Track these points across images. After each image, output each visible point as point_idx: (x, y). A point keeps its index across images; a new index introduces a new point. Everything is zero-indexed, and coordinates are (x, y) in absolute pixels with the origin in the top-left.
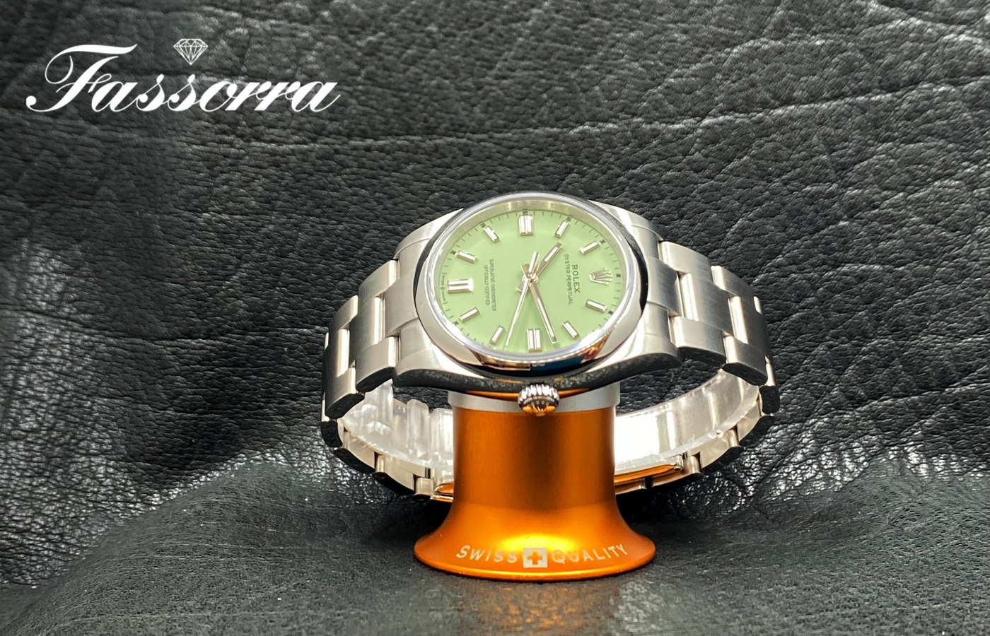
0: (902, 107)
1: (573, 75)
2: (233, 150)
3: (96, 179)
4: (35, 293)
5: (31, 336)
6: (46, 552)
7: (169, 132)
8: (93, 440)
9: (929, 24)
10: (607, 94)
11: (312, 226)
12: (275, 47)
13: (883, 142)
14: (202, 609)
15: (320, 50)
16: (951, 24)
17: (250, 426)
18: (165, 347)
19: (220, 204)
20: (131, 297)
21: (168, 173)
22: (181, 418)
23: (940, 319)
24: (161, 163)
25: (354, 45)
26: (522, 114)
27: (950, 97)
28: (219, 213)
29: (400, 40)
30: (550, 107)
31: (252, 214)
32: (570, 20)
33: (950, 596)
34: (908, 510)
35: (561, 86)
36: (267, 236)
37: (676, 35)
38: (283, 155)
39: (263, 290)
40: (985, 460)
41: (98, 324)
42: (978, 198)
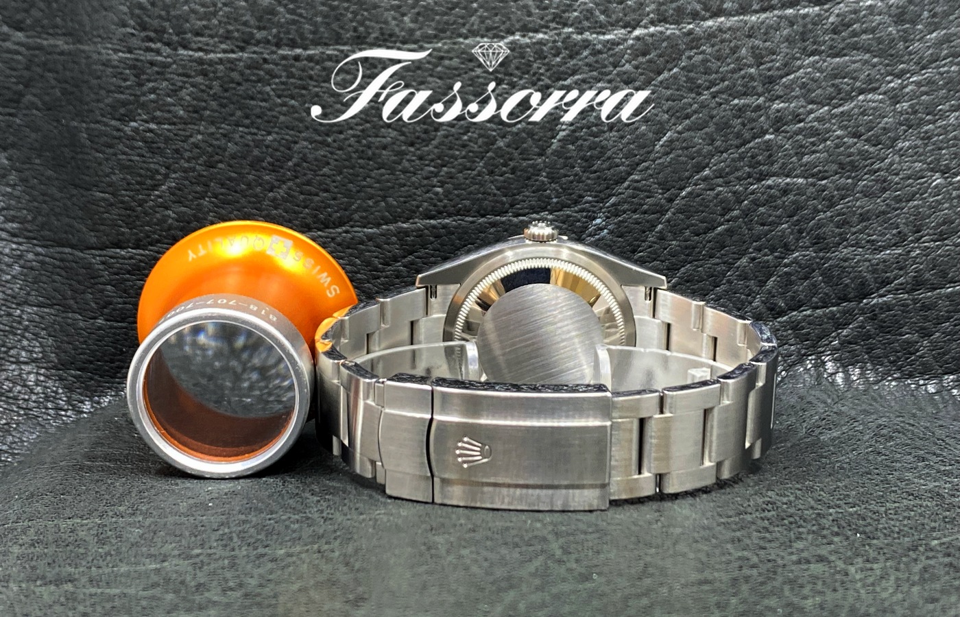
0: (830, 20)
2: (159, 58)
3: (21, 87)
7: (96, 40)
8: (23, 348)
11: (241, 137)
13: (810, 56)
14: (133, 514)
18: (94, 256)
19: (148, 113)
20: (58, 207)
21: (95, 82)
22: (111, 327)
23: (860, 231)
24: (87, 71)
26: (452, 24)
27: (876, 11)
28: (146, 122)
30: (481, 17)
31: (180, 123)
33: (865, 500)
34: (824, 419)
36: (196, 146)
38: (211, 63)
39: (192, 201)
40: (899, 369)
41: (25, 233)
42: (900, 112)
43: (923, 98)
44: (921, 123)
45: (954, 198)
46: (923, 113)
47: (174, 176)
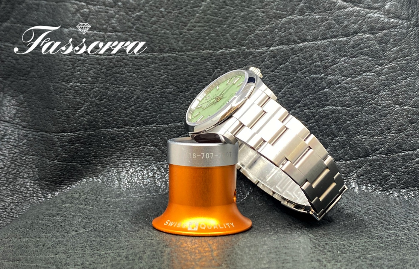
0: (351, 43)
1: (218, 29)
2: (82, 58)
3: (29, 69)
4: (5, 114)
5: (2, 131)
6: (4, 216)
8: (26, 172)
9: (362, 9)
10: (232, 37)
11: (114, 88)
12: (99, 17)
13: (343, 57)
14: (52, 237)
15: (117, 18)
16: (371, 9)
17: (87, 168)
18: (54, 136)
19: (76, 79)
20: (42, 116)
21: (56, 67)
22: (60, 164)
23: (364, 129)
24: (54, 63)
25: (131, 16)
26: (198, 45)
27: (370, 39)
28: (76, 83)
29: (149, 14)
30: (209, 42)
31: (89, 83)
32: (217, 7)
35: (213, 34)
36: (95, 92)
37: (260, 14)
38: (102, 60)
39: (93, 114)
40: (382, 186)
41: (29, 126)
42: (381, 80)
43: (391, 74)
44: (390, 84)
45: (404, 115)
46: (391, 80)
47: (86, 104)
